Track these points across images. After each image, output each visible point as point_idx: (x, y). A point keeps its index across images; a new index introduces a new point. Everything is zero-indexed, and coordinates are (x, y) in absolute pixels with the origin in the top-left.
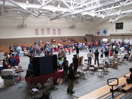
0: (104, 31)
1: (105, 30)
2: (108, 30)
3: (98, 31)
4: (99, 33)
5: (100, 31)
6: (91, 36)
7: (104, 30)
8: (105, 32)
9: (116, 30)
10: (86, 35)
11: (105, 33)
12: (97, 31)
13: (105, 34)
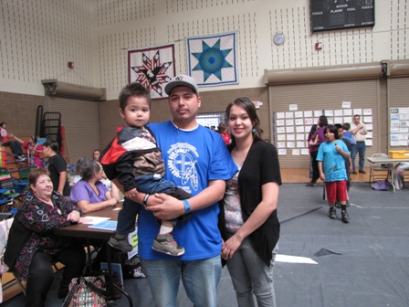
0: (200, 57)
1: (211, 43)
2: (240, 38)
3: (151, 55)
4: (157, 71)
5: (165, 56)
6: (93, 105)
7: (199, 50)
8: (212, 59)
9: (315, 39)
10: (49, 85)
11: (217, 72)
12: (137, 60)
13: (213, 78)
